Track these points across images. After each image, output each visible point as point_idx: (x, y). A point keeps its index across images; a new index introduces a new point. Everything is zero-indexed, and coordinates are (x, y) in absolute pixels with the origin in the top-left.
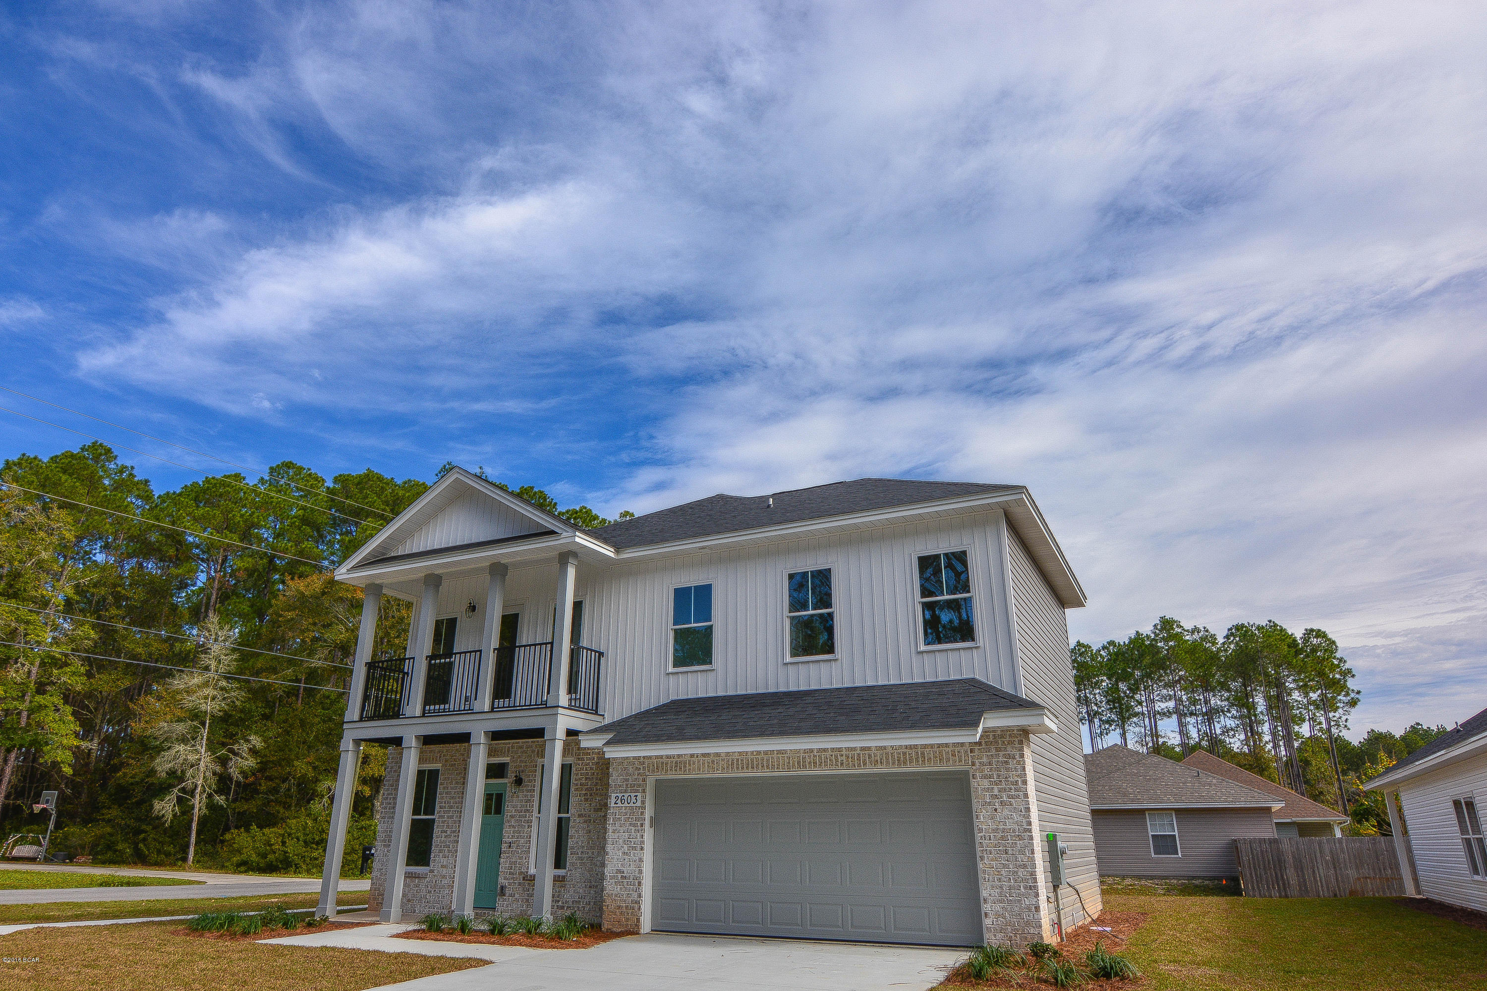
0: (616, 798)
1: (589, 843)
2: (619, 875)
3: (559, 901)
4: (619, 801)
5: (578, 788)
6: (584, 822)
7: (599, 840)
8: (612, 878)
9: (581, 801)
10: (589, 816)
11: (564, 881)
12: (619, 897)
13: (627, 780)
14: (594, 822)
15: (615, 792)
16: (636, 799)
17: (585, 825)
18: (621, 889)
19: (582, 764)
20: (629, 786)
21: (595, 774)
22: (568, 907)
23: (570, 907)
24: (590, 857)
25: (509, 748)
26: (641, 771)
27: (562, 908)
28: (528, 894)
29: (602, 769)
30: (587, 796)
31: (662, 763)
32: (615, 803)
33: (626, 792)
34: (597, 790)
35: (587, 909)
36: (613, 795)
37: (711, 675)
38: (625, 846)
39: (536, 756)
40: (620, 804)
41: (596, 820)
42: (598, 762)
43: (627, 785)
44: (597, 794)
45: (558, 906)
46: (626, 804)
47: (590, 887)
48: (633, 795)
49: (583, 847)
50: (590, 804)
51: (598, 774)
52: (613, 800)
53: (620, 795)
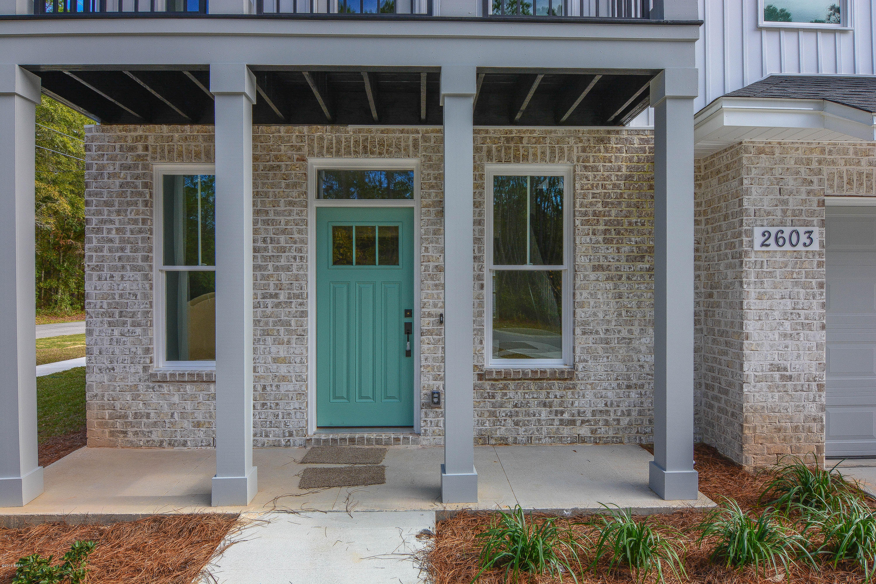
0: (764, 235)
1: (620, 315)
2: (777, 375)
3: (562, 413)
4: (772, 241)
5: (588, 221)
6: (607, 279)
7: (642, 310)
8: (759, 380)
9: (598, 242)
10: (617, 269)
11: (571, 379)
12: (779, 412)
13: (785, 202)
14: (628, 278)
15: (759, 223)
16: (809, 237)
17: (610, 285)
18: (781, 398)
19: (595, 177)
20: (789, 213)
21: (626, 196)
22: (583, 422)
23: (588, 421)
24: (624, 338)
25: (415, 140)
26: (815, 187)
27: (572, 422)
28: (493, 404)
29: (640, 188)
30: (610, 234)
31: (860, 174)
32: (763, 245)
33: (782, 223)
34: (630, 224)
35: (625, 421)
36: (758, 232)
37: (844, 41)
38: (787, 324)
39: (485, 158)
40: (773, 247)
41: (633, 275)
42: (630, 176)
43: (784, 212)
44: (631, 231)
45: (561, 420)
46: (787, 247)
47: (629, 387)
48: (802, 230)
49: (609, 322)
50: (618, 249)
51: (630, 195)
52: (758, 239)
53: (773, 230)
